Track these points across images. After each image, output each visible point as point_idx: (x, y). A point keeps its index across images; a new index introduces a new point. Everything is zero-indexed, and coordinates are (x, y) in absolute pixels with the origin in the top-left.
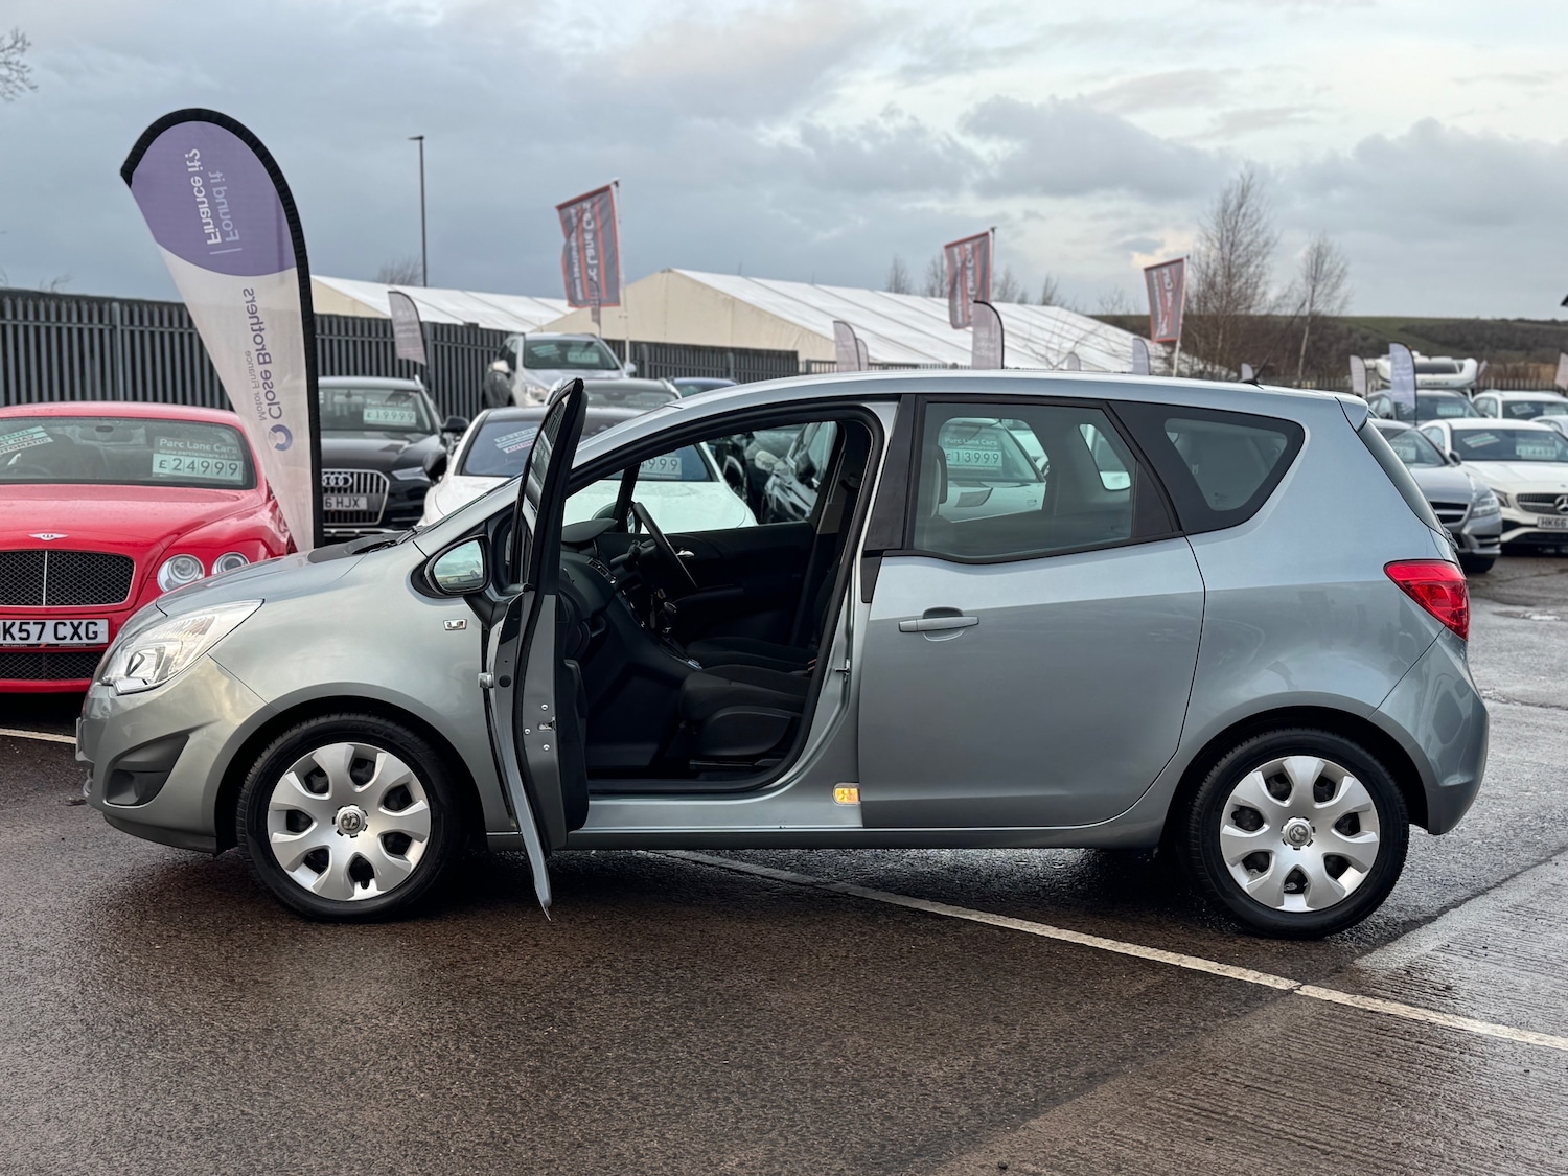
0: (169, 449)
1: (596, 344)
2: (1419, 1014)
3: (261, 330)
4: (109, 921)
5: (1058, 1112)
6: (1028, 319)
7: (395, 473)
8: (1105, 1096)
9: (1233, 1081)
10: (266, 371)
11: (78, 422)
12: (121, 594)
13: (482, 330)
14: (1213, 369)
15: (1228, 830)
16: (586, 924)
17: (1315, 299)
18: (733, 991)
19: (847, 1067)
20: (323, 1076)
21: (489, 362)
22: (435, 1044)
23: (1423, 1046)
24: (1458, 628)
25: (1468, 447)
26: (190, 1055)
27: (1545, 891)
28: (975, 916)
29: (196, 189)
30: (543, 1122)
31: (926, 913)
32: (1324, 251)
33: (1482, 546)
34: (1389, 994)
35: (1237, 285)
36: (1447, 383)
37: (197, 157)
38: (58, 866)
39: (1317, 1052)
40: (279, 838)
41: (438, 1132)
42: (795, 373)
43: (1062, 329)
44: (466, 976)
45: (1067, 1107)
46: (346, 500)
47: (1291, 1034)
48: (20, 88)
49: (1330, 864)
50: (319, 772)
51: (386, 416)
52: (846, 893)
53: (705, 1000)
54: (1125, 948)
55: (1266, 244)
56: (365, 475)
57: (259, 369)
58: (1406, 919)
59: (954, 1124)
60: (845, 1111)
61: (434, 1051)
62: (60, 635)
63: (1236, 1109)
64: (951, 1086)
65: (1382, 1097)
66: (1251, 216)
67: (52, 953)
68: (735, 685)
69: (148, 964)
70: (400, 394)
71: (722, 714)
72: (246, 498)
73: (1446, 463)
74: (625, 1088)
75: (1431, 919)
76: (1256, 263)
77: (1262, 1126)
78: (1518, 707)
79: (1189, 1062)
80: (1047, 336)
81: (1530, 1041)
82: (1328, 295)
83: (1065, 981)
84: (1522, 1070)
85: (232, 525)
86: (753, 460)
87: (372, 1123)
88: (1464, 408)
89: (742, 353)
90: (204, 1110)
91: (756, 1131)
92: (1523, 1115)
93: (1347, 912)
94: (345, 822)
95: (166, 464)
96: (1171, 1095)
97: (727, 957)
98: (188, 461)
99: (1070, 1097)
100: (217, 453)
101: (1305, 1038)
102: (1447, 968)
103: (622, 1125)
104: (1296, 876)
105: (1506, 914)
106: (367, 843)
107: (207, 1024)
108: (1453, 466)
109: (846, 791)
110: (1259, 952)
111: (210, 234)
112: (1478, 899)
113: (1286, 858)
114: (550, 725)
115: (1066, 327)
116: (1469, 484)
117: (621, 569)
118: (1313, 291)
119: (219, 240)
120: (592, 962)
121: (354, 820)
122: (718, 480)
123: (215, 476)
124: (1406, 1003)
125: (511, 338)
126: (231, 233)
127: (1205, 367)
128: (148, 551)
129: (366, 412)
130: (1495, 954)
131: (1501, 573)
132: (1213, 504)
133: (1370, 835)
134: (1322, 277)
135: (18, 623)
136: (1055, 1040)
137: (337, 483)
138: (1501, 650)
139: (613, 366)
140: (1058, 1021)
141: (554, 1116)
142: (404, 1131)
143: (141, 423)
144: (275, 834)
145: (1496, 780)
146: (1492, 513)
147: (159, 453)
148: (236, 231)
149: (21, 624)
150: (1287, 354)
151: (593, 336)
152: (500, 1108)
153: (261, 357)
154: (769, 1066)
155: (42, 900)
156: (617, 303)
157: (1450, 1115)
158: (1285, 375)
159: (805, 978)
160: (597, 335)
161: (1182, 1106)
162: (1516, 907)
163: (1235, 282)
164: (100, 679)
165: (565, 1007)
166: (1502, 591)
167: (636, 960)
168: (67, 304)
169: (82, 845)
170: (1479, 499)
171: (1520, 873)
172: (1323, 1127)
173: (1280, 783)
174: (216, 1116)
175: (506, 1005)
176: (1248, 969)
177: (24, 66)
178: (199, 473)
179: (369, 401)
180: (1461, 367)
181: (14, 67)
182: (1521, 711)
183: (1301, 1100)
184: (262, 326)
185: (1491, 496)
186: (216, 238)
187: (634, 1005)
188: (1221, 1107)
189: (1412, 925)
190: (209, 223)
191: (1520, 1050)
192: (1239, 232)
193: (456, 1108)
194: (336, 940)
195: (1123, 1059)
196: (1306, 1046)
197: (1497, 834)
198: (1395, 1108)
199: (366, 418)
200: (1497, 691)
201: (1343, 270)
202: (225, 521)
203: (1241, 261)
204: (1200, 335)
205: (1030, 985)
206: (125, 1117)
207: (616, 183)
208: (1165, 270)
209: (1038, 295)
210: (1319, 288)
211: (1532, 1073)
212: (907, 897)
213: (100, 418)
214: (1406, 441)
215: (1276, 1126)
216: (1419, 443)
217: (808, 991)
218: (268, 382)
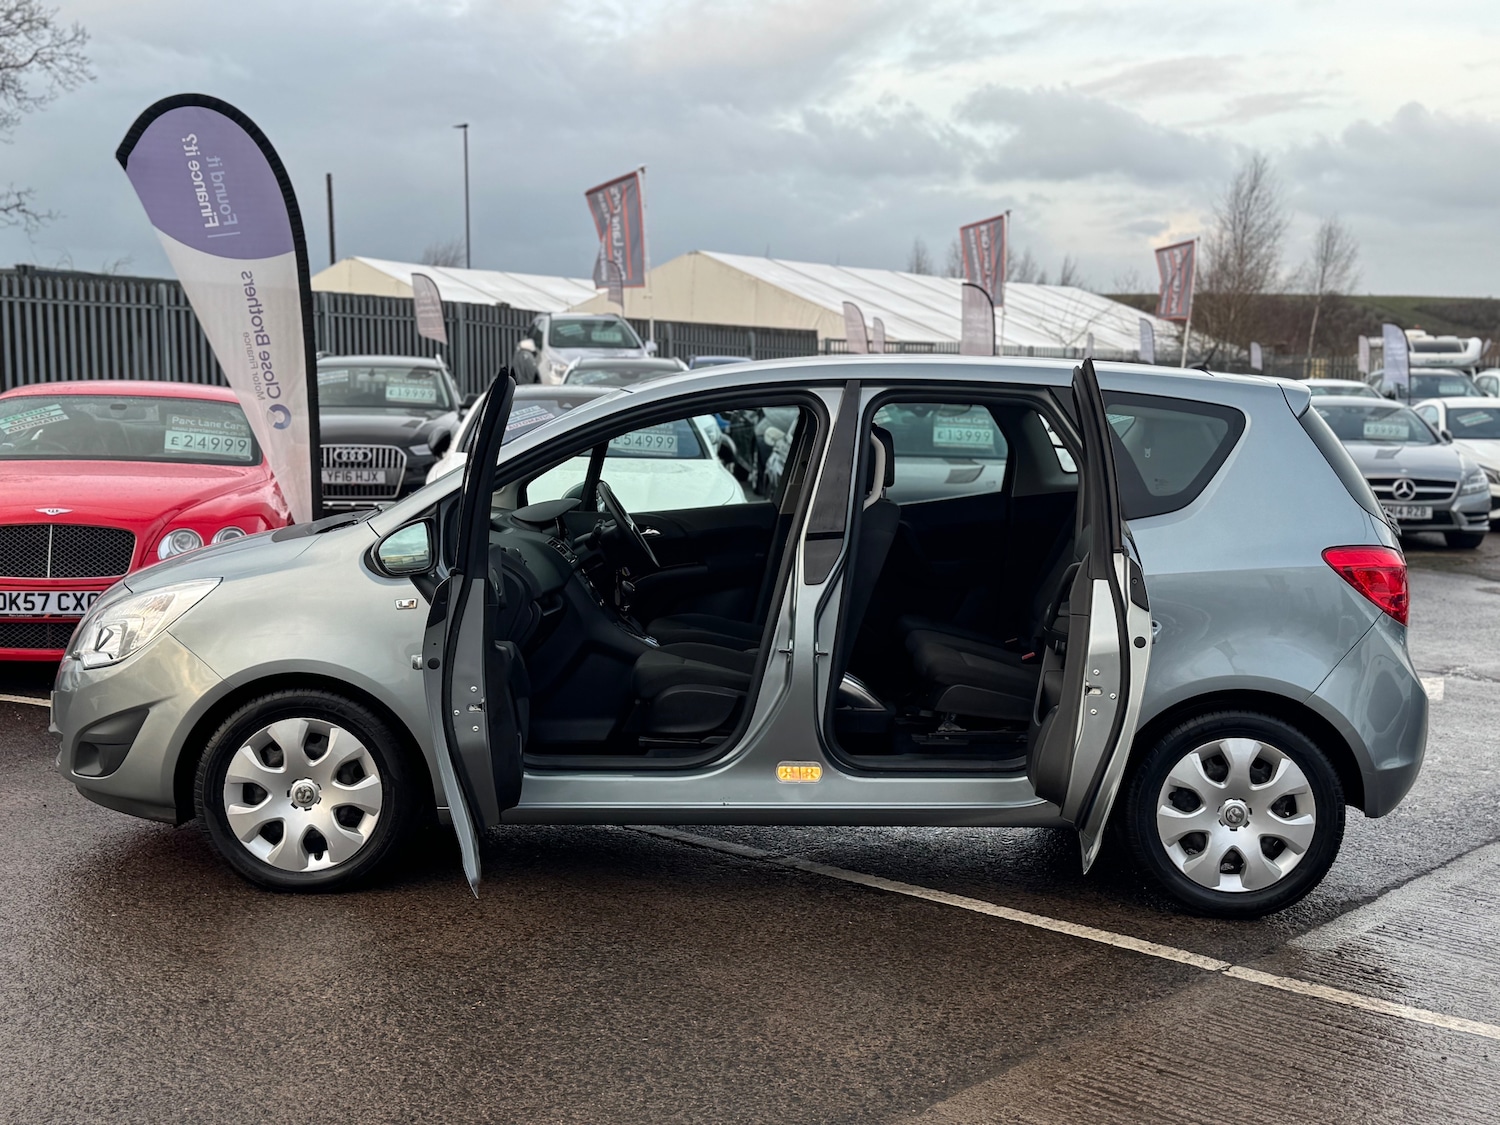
0: (180, 426)
1: (619, 324)
2: (1343, 997)
3: (259, 312)
4: (73, 889)
5: (966, 1095)
6: (1042, 298)
7: (412, 448)
8: (1016, 1078)
9: (1147, 1065)
10: (264, 352)
11: (94, 400)
12: (123, 567)
13: (513, 310)
14: (1224, 347)
15: (1165, 810)
16: (533, 896)
17: (1325, 280)
18: (665, 967)
19: (764, 1046)
20: (247, 1049)
21: (519, 340)
22: (363, 1017)
23: (1342, 1031)
24: (1397, 613)
25: (1462, 425)
26: (124, 1025)
27: (1489, 872)
28: (916, 892)
29: (193, 174)
30: (454, 1100)
31: (869, 889)
32: (1334, 232)
33: (1471, 523)
34: (1317, 977)
35: (1248, 267)
36: (1451, 362)
37: (194, 142)
38: (35, 832)
39: (1235, 1036)
40: (235, 810)
41: (349, 1108)
42: (813, 352)
43: (1076, 308)
44: (406, 948)
45: (976, 1090)
46: (365, 474)
47: (1211, 1016)
48: (80, 79)
49: (1266, 846)
50: (274, 746)
51: (408, 394)
52: (793, 867)
53: (637, 975)
54: (1060, 926)
55: (1277, 227)
56: (384, 450)
57: (257, 350)
58: (1346, 899)
59: (860, 1106)
60: (754, 1091)
61: (360, 1026)
62: (63, 606)
63: (1144, 1093)
64: (864, 1066)
65: (1294, 1083)
66: (1264, 199)
67: (11, 920)
68: (689, 664)
69: (100, 932)
70: (419, 372)
71: (669, 692)
72: (250, 473)
73: (1438, 441)
74: (541, 1066)
75: (1370, 899)
76: (1268, 244)
77: (1168, 1113)
78: (1489, 683)
79: (1105, 1045)
80: (1061, 315)
81: (1452, 1027)
82: (1338, 275)
83: (995, 960)
84: (1439, 1057)
85: (233, 501)
86: (762, 436)
87: (286, 1098)
88: (1466, 387)
89: (764, 332)
90: (126, 1082)
91: (663, 1111)
92: (1433, 1104)
93: (1283, 893)
94: (300, 795)
95: (177, 441)
96: (1081, 1079)
97: (665, 931)
98: (199, 438)
99: (980, 1079)
100: (226, 430)
101: (1225, 1021)
102: (1379, 950)
103: (531, 1103)
104: (1232, 856)
105: (1447, 895)
106: (321, 816)
107: (146, 994)
108: (1444, 445)
109: (789, 770)
110: (1193, 932)
111: (208, 217)
112: (1420, 879)
113: (1222, 839)
114: (480, 706)
115: (1080, 306)
116: (1459, 461)
117: (584, 547)
118: (1324, 271)
119: (217, 224)
120: (532, 935)
121: (308, 794)
122: (710, 458)
123: (224, 453)
124: (1333, 986)
125: (538, 318)
126: (229, 217)
127: (1217, 346)
128: (149, 526)
129: (388, 389)
130: (1430, 936)
131: (1490, 549)
132: (1154, 490)
133: (1307, 819)
134: (1333, 258)
135: (23, 594)
136: (975, 1021)
137: (356, 458)
138: (1479, 626)
139: (635, 345)
140: (982, 1000)
141: (466, 1094)
142: (316, 1107)
143: (154, 401)
144: (231, 806)
145: (1457, 758)
146: (1481, 490)
147: (171, 429)
148: (234, 215)
149: (26, 595)
150: (1297, 333)
151: (617, 316)
152: (415, 1085)
153: (260, 339)
154: (687, 1045)
155: (12, 867)
156: (641, 283)
157: (1359, 1103)
158: (1295, 353)
159: (738, 954)
160: (620, 315)
161: (1091, 1091)
162: (1457, 888)
163: (1247, 263)
164: (70, 653)
165: (498, 981)
166: (1488, 567)
167: (575, 934)
168: (116, 285)
169: (61, 812)
170: (1468, 478)
171: (1467, 853)
172: (1229, 1114)
173: (1217, 764)
174: (136, 1088)
175: (440, 978)
176: (1180, 949)
177: (84, 58)
178: (209, 450)
179: (391, 379)
180: (1466, 346)
181: (75, 59)
182: (1491, 689)
183: (1212, 1085)
184: (261, 308)
185: (1480, 474)
186: (214, 222)
187: (565, 980)
188: (1130, 1091)
189: (1351, 905)
190: (206, 207)
191: (1441, 1036)
192: (1252, 213)
193: (372, 1084)
194: (287, 910)
195: (1040, 1041)
196: (1225, 1029)
197: (1450, 813)
198: (1304, 1095)
199: (388, 395)
200: (1469, 667)
201: (1352, 252)
202: (226, 497)
203: (1254, 242)
204: (1211, 314)
205: (960, 962)
206: (48, 1087)
207: (642, 170)
208: (1176, 252)
209: (1057, 276)
210: (1329, 269)
211: (1449, 1060)
212: (852, 872)
213: (115, 396)
214: (1400, 420)
215: (1183, 1113)
216: (1414, 424)
217: (740, 967)
218: (267, 362)
